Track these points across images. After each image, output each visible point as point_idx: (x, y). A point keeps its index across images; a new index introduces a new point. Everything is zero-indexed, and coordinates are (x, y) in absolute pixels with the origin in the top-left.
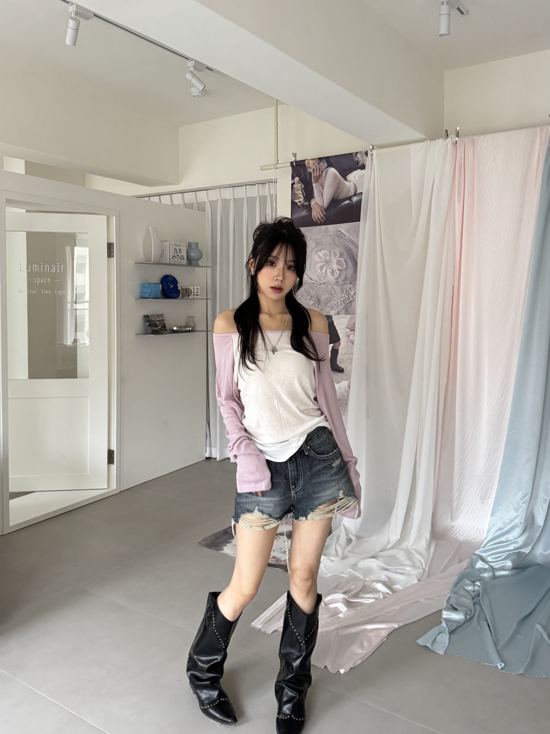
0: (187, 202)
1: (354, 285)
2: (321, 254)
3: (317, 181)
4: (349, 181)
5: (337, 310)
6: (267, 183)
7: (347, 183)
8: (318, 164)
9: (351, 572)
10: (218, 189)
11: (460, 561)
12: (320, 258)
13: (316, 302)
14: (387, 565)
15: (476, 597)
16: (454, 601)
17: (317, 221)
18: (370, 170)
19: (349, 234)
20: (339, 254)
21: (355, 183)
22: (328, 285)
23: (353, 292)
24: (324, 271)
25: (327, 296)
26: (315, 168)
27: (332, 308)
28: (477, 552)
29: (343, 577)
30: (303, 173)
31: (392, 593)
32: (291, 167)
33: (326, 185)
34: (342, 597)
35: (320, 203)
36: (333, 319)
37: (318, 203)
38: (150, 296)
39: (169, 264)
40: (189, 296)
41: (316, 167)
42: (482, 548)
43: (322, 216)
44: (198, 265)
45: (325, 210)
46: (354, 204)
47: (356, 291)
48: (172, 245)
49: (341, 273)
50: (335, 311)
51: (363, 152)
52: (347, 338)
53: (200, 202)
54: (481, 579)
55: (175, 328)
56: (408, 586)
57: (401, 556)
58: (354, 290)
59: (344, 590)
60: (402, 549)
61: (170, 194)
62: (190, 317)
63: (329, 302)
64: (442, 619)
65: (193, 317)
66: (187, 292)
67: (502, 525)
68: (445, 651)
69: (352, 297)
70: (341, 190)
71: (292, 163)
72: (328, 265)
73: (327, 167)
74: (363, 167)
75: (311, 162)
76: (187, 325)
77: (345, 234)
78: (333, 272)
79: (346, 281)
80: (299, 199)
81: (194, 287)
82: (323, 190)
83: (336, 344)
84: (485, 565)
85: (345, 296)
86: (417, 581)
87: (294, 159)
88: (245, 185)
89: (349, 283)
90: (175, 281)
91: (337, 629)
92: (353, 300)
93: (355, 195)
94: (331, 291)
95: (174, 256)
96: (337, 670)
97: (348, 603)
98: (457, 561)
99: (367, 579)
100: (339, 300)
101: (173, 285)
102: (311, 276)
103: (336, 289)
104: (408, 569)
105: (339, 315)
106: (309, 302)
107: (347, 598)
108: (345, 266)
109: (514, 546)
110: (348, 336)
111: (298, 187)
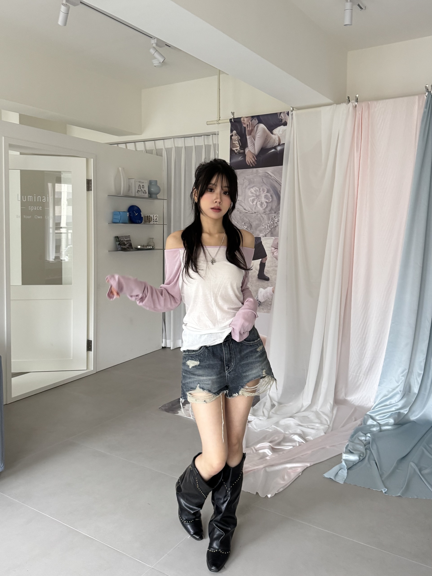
0: (148, 148)
1: (278, 215)
2: (253, 190)
3: (250, 134)
4: (274, 134)
5: (265, 233)
6: (211, 135)
7: (273, 136)
8: (251, 121)
9: (275, 428)
10: (172, 139)
11: (356, 420)
12: (252, 193)
13: (249, 227)
14: (302, 422)
15: (367, 445)
16: (351, 447)
17: (250, 165)
18: (290, 126)
19: (274, 175)
20: (266, 190)
21: (279, 136)
22: (258, 214)
23: (277, 219)
24: (255, 203)
25: (257, 222)
26: (248, 124)
27: (261, 231)
28: (368, 413)
29: (269, 431)
30: (239, 127)
31: (306, 442)
32: (230, 123)
33: (257, 137)
34: (268, 445)
35: (252, 151)
36: (261, 239)
37: (251, 151)
38: (120, 222)
39: (135, 197)
40: (149, 222)
41: (249, 123)
42: (372, 410)
43: (254, 161)
44: (157, 198)
45: (256, 157)
46: (278, 153)
47: (279, 218)
48: (137, 182)
49: (268, 205)
50: (263, 233)
51: (286, 112)
52: (272, 254)
53: (159, 149)
54: (371, 432)
55: (139, 247)
56: (317, 437)
57: (312, 416)
58: (278, 218)
59: (269, 440)
60: (313, 412)
61: (135, 142)
62: (150, 238)
63: (259, 226)
64: (342, 460)
65: (153, 238)
66: (148, 219)
67: (387, 393)
68: (344, 481)
69: (276, 223)
70: (268, 141)
71: (231, 120)
72: (258, 199)
73: (258, 123)
74: (285, 124)
75: (245, 119)
76: (148, 243)
77: (272, 175)
78: (262, 204)
79: (272, 211)
80: (236, 148)
81: (154, 215)
82: (255, 141)
83: (264, 259)
84: (374, 422)
85: (271, 222)
86: (324, 434)
87: (232, 116)
88: (194, 136)
89: (274, 212)
90: (138, 210)
91: (265, 467)
92: (277, 226)
93: (279, 145)
94: (260, 219)
95: (138, 191)
96: (266, 495)
97: (273, 450)
98: (354, 420)
99: (287, 433)
100: (267, 226)
101: (137, 214)
102: (245, 207)
103: (264, 217)
104: (317, 425)
105: (266, 237)
106: (243, 227)
107: (272, 446)
108: (271, 200)
109: (395, 408)
110: (273, 253)
111: (235, 138)
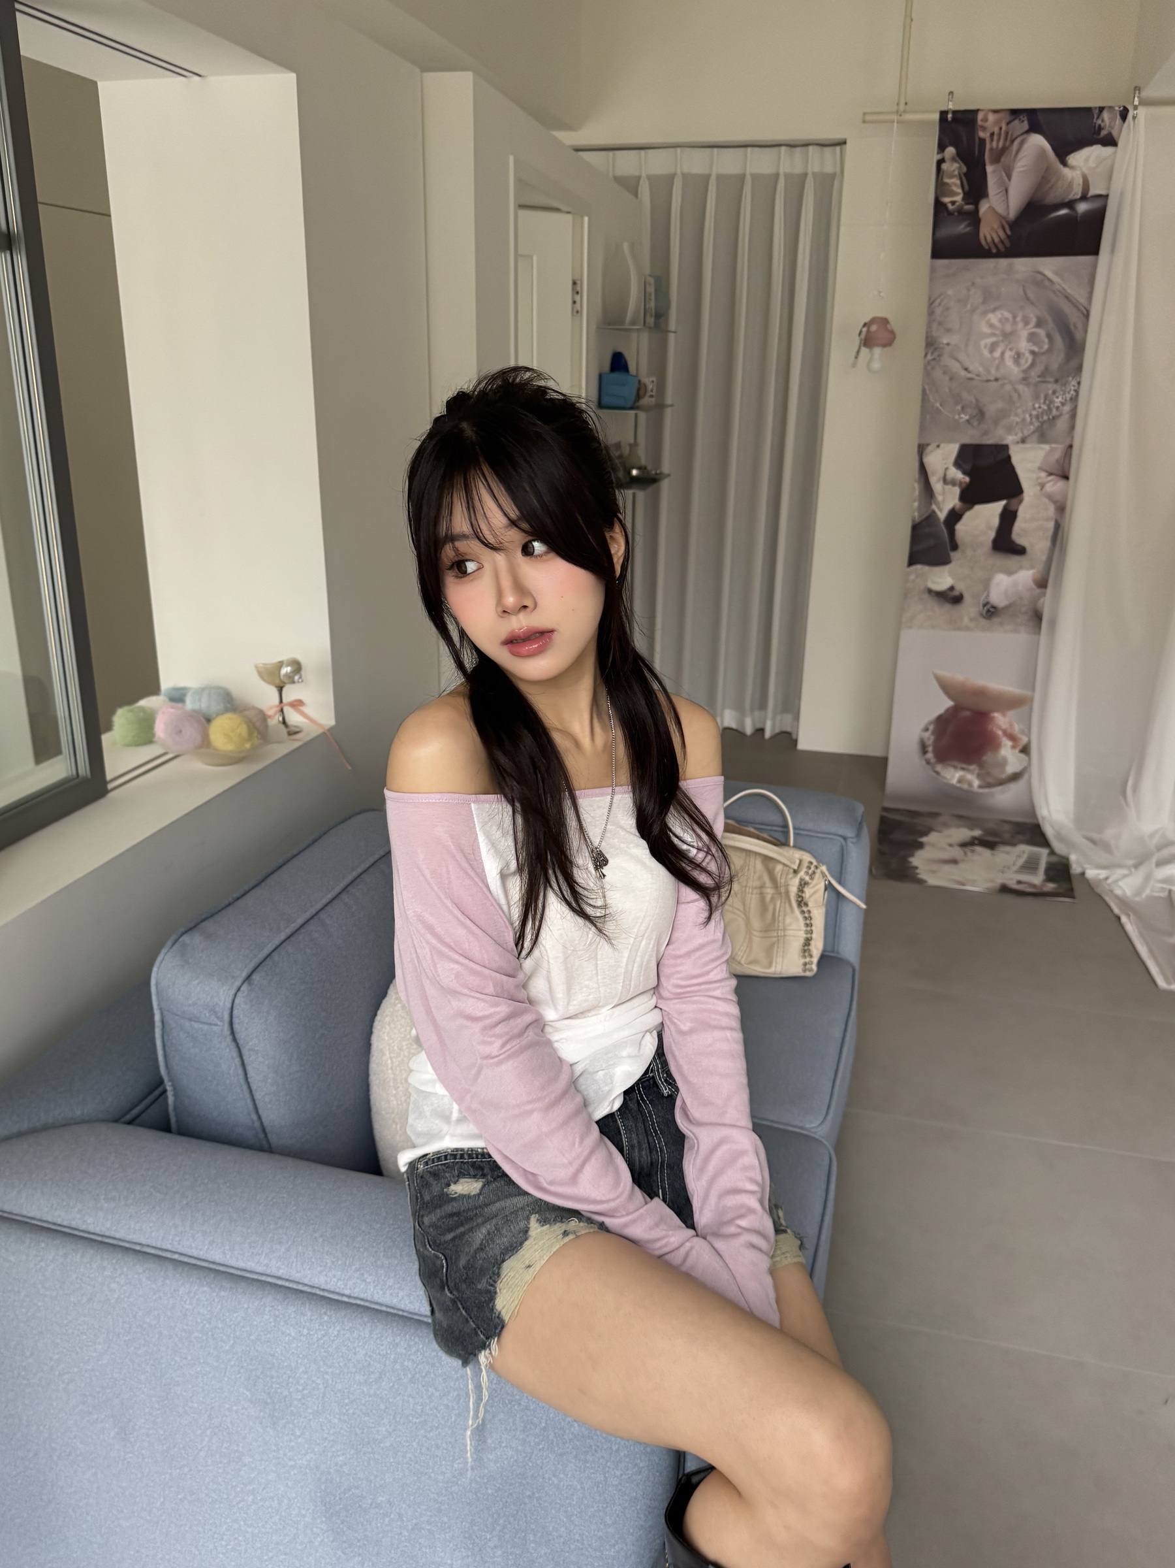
1: (1064, 386)
2: (994, 318)
3: (997, 159)
4: (1072, 168)
5: (1021, 434)
6: (810, 147)
7: (1066, 171)
8: (1008, 123)
13: (975, 416)
17: (989, 247)
18: (1130, 148)
19: (1064, 280)
20: (1033, 319)
21: (1085, 172)
22: (1005, 384)
24: (997, 354)
25: (1000, 405)
26: (996, 130)
27: (1009, 430)
30: (964, 139)
32: (939, 124)
33: (1017, 169)
35: (1001, 210)
36: (1011, 450)
37: (996, 209)
41: (1001, 128)
43: (1002, 237)
45: (1012, 226)
46: (1080, 220)
47: (1066, 397)
49: (1037, 360)
50: (1016, 435)
51: (1117, 108)
52: (1039, 488)
58: (1063, 395)
63: (1006, 416)
69: (1056, 410)
70: (1051, 184)
72: (1007, 342)
73: (1027, 132)
74: (1110, 141)
75: (992, 117)
77: (1053, 280)
78: (1018, 357)
79: (1047, 376)
80: (953, 197)
82: (1010, 181)
83: (1014, 501)
85: (1043, 406)
87: (951, 105)
88: (748, 146)
89: (1052, 380)
92: (1059, 416)
93: (1084, 198)
94: (1011, 398)
100: (1028, 415)
102: (967, 364)
103: (1021, 392)
105: (1023, 445)
106: (957, 417)
108: (1046, 347)
110: (1042, 486)
111: (952, 169)
